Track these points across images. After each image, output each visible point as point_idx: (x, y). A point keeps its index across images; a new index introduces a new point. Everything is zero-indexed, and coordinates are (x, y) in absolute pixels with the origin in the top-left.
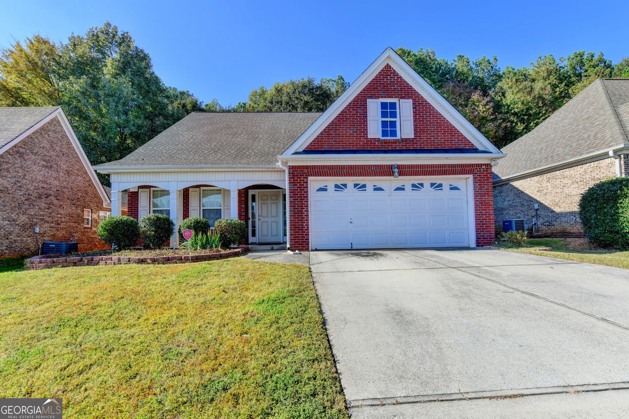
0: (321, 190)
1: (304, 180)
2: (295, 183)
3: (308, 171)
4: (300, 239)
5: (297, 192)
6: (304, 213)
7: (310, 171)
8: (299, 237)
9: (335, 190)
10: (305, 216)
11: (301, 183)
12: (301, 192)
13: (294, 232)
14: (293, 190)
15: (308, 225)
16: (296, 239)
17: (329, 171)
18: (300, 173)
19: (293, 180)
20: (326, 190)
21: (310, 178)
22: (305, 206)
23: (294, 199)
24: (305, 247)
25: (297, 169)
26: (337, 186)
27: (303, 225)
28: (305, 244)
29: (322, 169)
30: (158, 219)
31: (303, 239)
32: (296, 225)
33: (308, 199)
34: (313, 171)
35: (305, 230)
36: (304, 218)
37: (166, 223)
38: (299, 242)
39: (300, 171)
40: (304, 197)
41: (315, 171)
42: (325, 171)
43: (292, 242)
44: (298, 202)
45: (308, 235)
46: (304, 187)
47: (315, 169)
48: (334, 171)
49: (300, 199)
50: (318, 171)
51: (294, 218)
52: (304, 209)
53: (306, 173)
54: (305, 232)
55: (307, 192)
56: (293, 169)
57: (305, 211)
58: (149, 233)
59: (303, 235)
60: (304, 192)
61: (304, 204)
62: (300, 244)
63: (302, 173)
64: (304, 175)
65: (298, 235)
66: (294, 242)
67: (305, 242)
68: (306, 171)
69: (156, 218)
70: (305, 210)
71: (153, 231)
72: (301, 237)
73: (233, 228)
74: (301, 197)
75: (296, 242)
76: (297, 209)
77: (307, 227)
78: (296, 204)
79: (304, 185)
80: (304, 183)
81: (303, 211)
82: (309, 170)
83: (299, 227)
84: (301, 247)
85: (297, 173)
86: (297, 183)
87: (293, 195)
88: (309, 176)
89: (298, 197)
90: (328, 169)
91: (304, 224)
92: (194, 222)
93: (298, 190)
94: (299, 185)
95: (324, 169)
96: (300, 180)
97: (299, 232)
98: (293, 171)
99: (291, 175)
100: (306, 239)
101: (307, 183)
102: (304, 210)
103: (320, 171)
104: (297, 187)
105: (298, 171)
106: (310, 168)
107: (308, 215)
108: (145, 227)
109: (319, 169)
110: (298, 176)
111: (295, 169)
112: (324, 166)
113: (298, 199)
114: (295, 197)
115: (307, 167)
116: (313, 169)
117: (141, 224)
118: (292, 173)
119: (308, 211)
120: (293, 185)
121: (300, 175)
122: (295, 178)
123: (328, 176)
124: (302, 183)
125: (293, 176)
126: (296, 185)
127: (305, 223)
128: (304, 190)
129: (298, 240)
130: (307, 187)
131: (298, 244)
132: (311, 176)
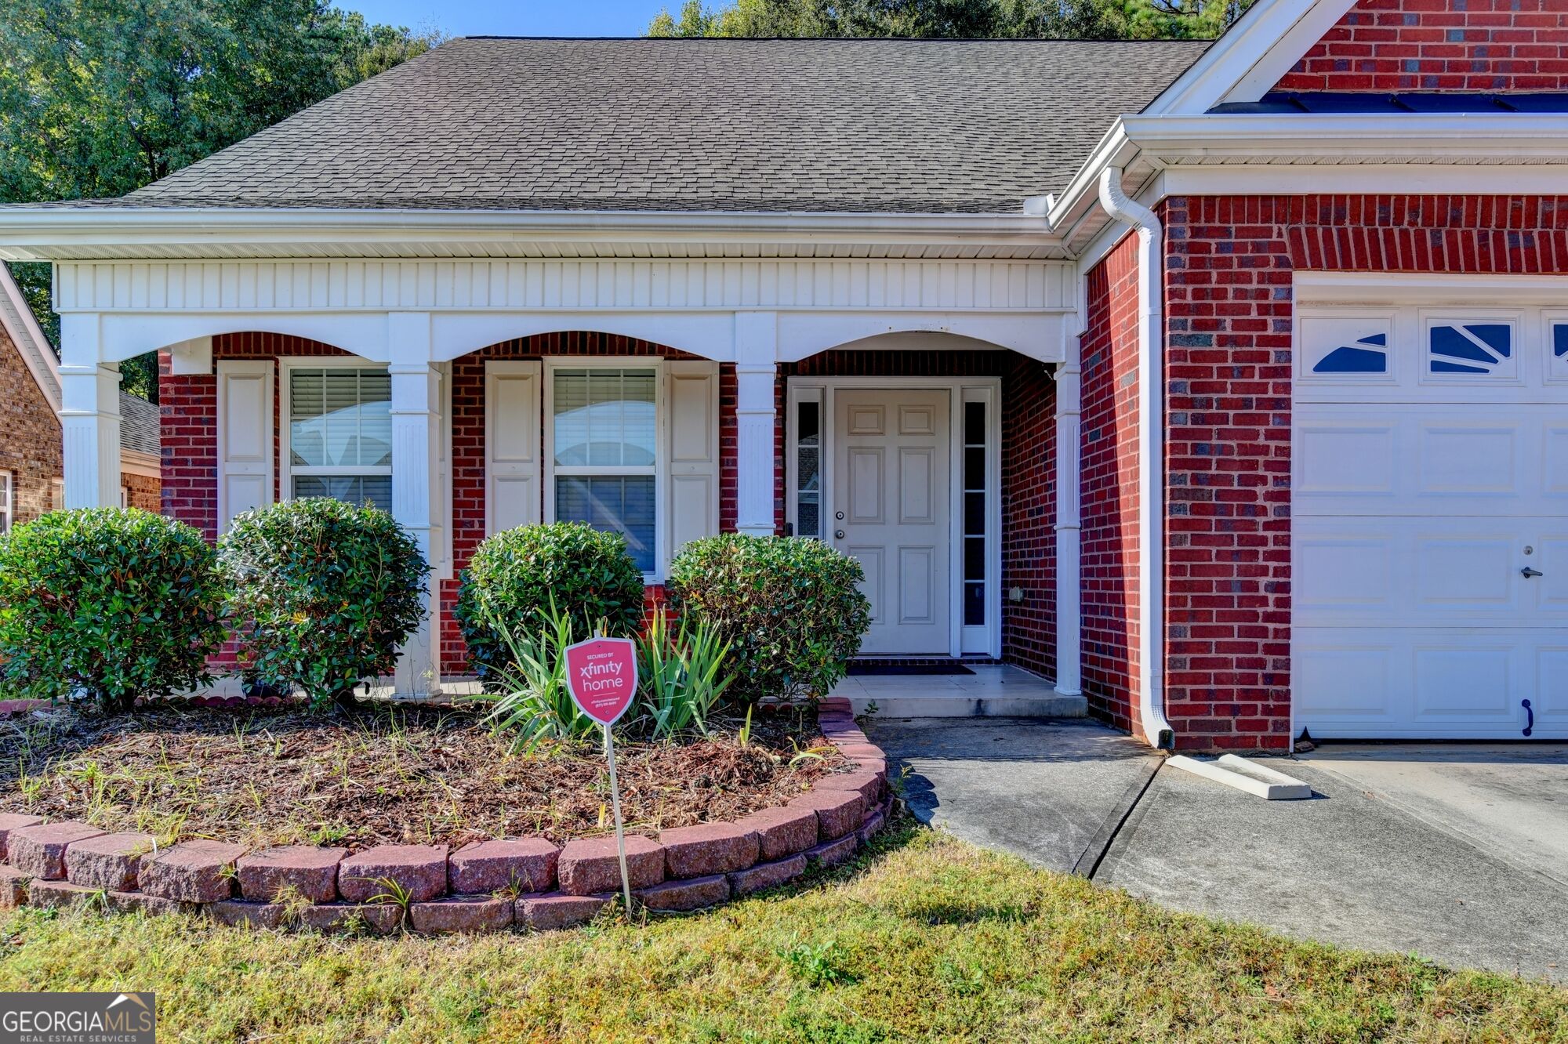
0: (1342, 361)
1: (1264, 294)
2: (1207, 309)
3: (1295, 235)
4: (1230, 679)
5: (1223, 372)
6: (1263, 511)
7: (1311, 233)
8: (1226, 663)
9: (1436, 367)
10: (1268, 526)
11: (1246, 310)
12: (1243, 372)
13: (1196, 632)
14: (1196, 356)
15: (1285, 588)
16: (1206, 679)
17: (1436, 236)
18: (1242, 248)
19: (1197, 294)
20: (1376, 363)
21: (1306, 282)
22: (1269, 466)
23: (1196, 419)
24: (1262, 725)
25: (1224, 218)
26: (1444, 339)
27: (1254, 587)
28: (1267, 711)
29: (1384, 221)
30: (335, 531)
31: (1253, 679)
32: (1208, 586)
33: (1287, 419)
34: (1327, 234)
35: (1269, 617)
36: (1263, 541)
37: (385, 558)
38: (1228, 694)
39: (1240, 232)
40: (1261, 404)
41: (1343, 234)
42: (1404, 234)
43: (1181, 694)
44: (1221, 434)
45: (1285, 649)
46: (1265, 341)
47: (1340, 220)
48: (1467, 237)
49: (1238, 419)
50: (1358, 233)
51: (1196, 540)
52: (1263, 480)
53: (1281, 247)
54: (1264, 633)
55: (1286, 372)
56: (1195, 217)
57: (1270, 496)
58: (275, 618)
59: (1253, 648)
60: (1265, 373)
61: (1265, 450)
62: (1234, 710)
63: (1257, 247)
64: (1265, 262)
65: (1220, 647)
66: (1195, 695)
67: (1263, 695)
68: (1279, 231)
69: (318, 527)
70: (1270, 487)
71: (302, 606)
72: (1240, 664)
73: (803, 594)
74: (1247, 404)
75: (1209, 695)
76: (1213, 480)
77: (1279, 603)
78: (1212, 449)
79: (1264, 325)
80: (1263, 310)
81: (1253, 496)
82: (1303, 227)
83: (1229, 601)
84: (1241, 725)
85: (1221, 248)
86: (1222, 310)
87: (1195, 388)
88: (1301, 265)
89: (1224, 404)
90: (1428, 221)
91: (1263, 581)
92: (557, 557)
93: (1223, 357)
94: (1236, 325)
95: (1399, 221)
96: (1240, 294)
97: (1229, 632)
98: (1196, 232)
99: (1185, 257)
100: (1269, 679)
101: (1285, 310)
102: (1260, 490)
103: (1373, 234)
104: (1223, 341)
105: (1226, 233)
106: (1312, 212)
107: (1285, 525)
108: (253, 580)
109: (1369, 221)
110: (1227, 263)
111: (1210, 218)
112: (1400, 198)
113: (1224, 419)
114: (1208, 404)
115: (1288, 206)
116: (1325, 220)
117: (232, 563)
118: (1191, 248)
119: (1285, 496)
120: (1197, 325)
121: (1242, 263)
122: (1206, 279)
123: (1423, 267)
124: (1254, 315)
125: (1194, 263)
126: (1217, 325)
127: (1264, 571)
128: (1264, 357)
129: (1219, 680)
130: (1286, 341)
131: (1219, 710)
132: (1317, 265)
